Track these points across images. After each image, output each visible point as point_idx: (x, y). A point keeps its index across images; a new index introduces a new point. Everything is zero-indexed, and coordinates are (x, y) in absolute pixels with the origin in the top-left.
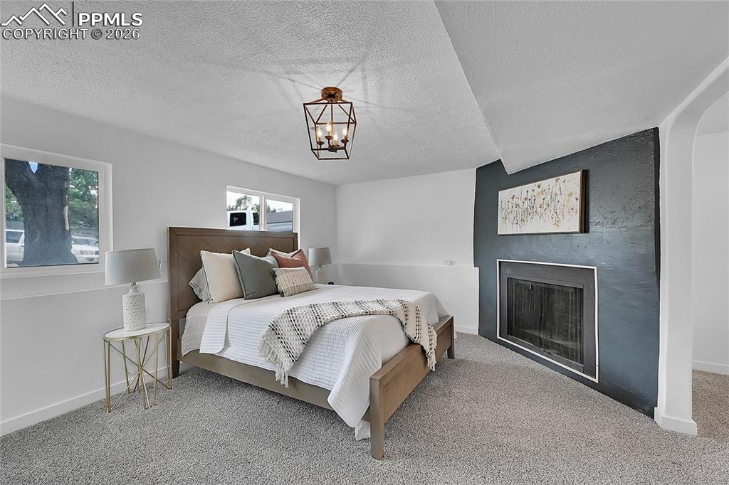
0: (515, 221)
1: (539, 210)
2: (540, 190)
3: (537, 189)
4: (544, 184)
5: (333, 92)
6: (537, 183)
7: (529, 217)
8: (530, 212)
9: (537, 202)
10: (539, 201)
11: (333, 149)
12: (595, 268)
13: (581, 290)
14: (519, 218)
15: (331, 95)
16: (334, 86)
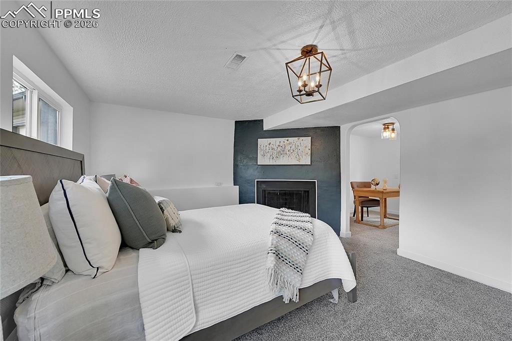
0: (271, 157)
1: (288, 152)
2: (288, 142)
3: (286, 141)
4: (291, 139)
5: (309, 49)
6: (287, 139)
7: (281, 156)
8: (282, 153)
9: (286, 148)
10: (288, 148)
11: (309, 94)
12: (316, 181)
13: (308, 192)
14: (274, 156)
15: (309, 51)
16: (311, 44)
